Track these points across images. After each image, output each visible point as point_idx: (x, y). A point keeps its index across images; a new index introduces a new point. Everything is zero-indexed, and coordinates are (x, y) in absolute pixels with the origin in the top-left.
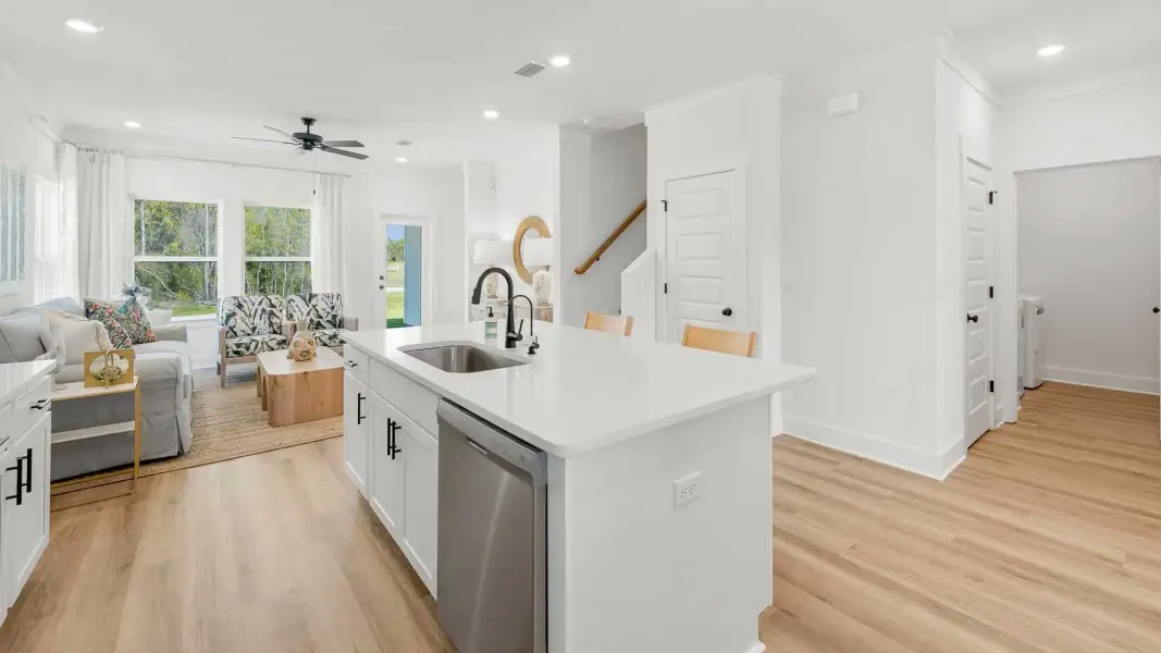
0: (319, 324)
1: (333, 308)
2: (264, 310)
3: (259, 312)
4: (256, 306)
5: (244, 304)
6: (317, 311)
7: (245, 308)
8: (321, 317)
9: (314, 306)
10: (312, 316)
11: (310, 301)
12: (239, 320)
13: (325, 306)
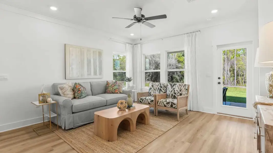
0: (175, 96)
1: (180, 90)
2: (158, 88)
3: (157, 89)
4: (157, 86)
5: (154, 85)
6: (174, 91)
7: (154, 87)
8: (176, 94)
9: (174, 89)
10: (172, 93)
11: (173, 87)
12: (152, 91)
13: (178, 89)
